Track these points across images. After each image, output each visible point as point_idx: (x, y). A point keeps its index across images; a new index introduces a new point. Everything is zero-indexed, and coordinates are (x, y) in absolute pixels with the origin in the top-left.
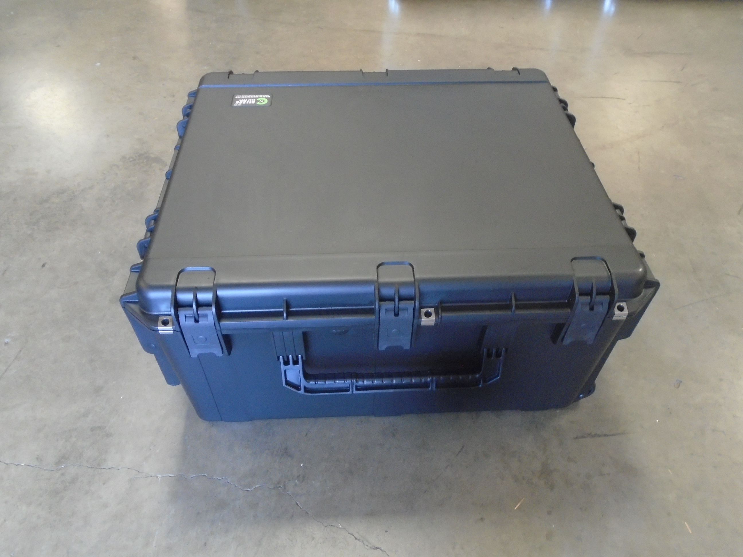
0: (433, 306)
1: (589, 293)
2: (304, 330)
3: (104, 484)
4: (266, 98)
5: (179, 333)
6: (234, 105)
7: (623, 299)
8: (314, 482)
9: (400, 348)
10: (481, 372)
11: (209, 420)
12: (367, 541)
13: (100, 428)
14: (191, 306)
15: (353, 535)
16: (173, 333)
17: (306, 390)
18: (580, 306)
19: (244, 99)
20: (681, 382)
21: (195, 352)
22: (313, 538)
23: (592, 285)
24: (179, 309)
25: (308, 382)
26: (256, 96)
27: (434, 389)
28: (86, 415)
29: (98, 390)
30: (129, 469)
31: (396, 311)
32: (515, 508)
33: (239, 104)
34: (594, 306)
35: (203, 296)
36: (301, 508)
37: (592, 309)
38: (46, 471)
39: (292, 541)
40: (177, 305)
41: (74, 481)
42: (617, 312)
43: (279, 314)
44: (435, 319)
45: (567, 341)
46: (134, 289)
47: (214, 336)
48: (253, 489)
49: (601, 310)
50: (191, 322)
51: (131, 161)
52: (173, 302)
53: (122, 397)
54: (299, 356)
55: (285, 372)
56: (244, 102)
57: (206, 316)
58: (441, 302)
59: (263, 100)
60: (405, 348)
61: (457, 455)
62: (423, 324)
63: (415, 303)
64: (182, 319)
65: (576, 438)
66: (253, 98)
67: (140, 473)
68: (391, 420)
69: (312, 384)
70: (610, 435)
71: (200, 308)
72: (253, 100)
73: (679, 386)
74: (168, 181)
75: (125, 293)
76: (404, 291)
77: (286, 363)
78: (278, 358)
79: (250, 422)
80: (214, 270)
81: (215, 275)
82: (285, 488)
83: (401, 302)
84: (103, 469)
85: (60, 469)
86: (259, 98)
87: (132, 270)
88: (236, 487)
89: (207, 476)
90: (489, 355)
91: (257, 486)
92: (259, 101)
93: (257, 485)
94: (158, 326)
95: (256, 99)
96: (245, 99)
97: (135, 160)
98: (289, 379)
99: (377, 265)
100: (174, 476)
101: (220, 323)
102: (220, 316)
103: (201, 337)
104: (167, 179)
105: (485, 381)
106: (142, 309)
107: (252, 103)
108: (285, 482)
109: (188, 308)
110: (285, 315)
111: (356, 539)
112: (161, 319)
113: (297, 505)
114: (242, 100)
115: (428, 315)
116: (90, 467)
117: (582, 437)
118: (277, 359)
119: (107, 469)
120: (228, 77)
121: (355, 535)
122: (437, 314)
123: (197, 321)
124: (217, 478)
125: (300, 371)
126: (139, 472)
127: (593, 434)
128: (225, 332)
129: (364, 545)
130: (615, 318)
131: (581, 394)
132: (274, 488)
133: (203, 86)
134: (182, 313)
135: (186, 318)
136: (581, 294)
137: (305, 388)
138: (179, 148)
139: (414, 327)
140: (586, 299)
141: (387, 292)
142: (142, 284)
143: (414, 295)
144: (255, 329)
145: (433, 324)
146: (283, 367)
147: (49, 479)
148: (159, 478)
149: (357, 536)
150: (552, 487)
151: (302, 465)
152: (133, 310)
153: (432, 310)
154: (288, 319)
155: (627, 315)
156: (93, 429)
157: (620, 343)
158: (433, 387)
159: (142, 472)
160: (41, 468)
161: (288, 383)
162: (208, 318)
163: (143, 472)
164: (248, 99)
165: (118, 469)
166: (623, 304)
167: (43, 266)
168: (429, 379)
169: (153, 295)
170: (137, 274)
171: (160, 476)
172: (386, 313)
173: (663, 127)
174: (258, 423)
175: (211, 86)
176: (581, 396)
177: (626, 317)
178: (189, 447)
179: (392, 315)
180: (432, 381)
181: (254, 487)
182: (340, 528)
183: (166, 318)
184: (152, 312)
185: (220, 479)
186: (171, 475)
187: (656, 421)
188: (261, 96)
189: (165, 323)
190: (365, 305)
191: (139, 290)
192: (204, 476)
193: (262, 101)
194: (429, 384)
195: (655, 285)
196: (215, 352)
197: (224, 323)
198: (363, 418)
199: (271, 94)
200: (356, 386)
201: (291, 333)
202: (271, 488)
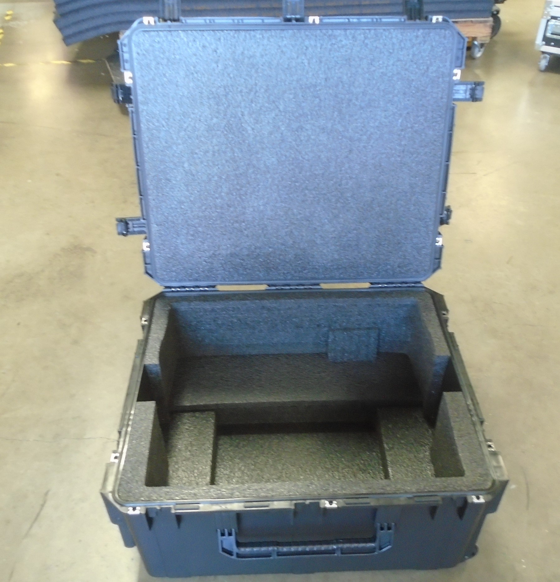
2: (237, 513)
17: (238, 556)
25: (240, 549)
54: (233, 529)
55: (222, 541)
69: (243, 550)
77: (223, 535)
90: (382, 529)
98: (224, 546)
115: (331, 503)
118: (216, 532)
125: (233, 540)
137: (237, 554)
146: (220, 538)
158: (338, 554)
161: (224, 550)
168: (335, 547)
180: (338, 548)
194: (336, 551)
200: (277, 553)
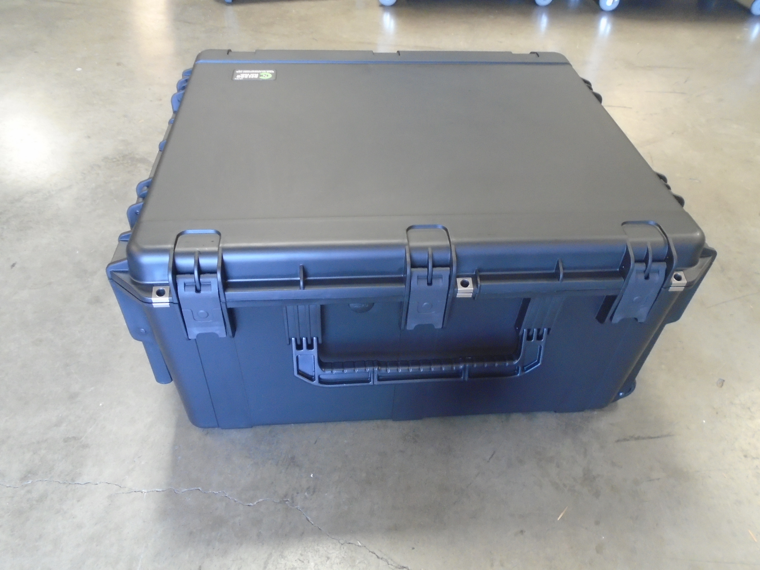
0: (470, 275)
1: (645, 260)
2: (323, 303)
3: (78, 501)
4: (269, 73)
5: (177, 306)
6: (235, 79)
7: (680, 268)
8: (326, 494)
9: (431, 326)
10: (519, 359)
11: (204, 427)
12: (392, 560)
13: (74, 438)
14: (192, 273)
15: (375, 554)
16: (169, 306)
17: (321, 381)
18: (634, 274)
19: (245, 73)
20: (724, 381)
21: (194, 332)
22: (328, 558)
23: (648, 250)
24: (178, 276)
25: (324, 371)
26: (259, 71)
27: (467, 378)
28: (58, 424)
29: (73, 397)
30: (109, 484)
31: (429, 278)
32: (557, 519)
33: (240, 78)
34: (650, 275)
35: (206, 262)
36: (312, 524)
37: (647, 278)
38: (9, 488)
39: (303, 562)
40: (176, 271)
41: (41, 499)
42: (674, 281)
43: (295, 284)
44: (473, 289)
45: (617, 319)
46: (125, 256)
47: (217, 311)
48: (255, 503)
49: (657, 278)
50: (191, 292)
51: (114, 162)
52: (171, 266)
53: (101, 405)
54: (314, 338)
55: (297, 358)
56: (246, 76)
57: (209, 285)
58: (480, 270)
59: (267, 75)
60: (436, 327)
61: (488, 462)
62: (459, 295)
63: (451, 270)
64: (181, 288)
65: (618, 441)
66: (256, 73)
67: (122, 488)
68: (412, 424)
69: (329, 374)
70: (654, 438)
71: (202, 276)
72: (255, 74)
73: (722, 385)
74: (161, 153)
75: (113, 261)
76: (439, 256)
77: (299, 347)
78: (290, 340)
79: (249, 429)
80: (219, 233)
81: (220, 239)
82: (293, 502)
83: (435, 269)
84: (77, 485)
85: (26, 486)
86: (262, 73)
87: (121, 239)
88: (235, 501)
89: (201, 490)
90: (529, 338)
91: (261, 500)
92: (262, 76)
93: (261, 498)
94: (151, 297)
95: (259, 73)
96: (247, 73)
97: (118, 161)
98: (301, 368)
99: (407, 227)
100: (162, 491)
101: (226, 293)
102: (226, 285)
103: (202, 311)
104: (160, 150)
105: (523, 370)
106: (133, 279)
107: (255, 77)
108: (293, 495)
109: (189, 275)
110: (301, 283)
111: (378, 557)
112: (155, 289)
113: (308, 521)
114: (244, 74)
115: (465, 284)
116: (62, 482)
117: (625, 440)
118: (288, 342)
119: (82, 484)
120: (228, 54)
121: (376, 553)
122: (475, 283)
123: (198, 291)
124: (214, 493)
125: (314, 357)
126: (120, 487)
127: (636, 436)
128: (230, 306)
129: (389, 564)
130: (671, 289)
131: (621, 392)
132: (280, 502)
133: (201, 61)
134: (181, 280)
135: (185, 288)
136: (636, 261)
137: (319, 378)
138: (173, 123)
139: (448, 300)
140: (642, 266)
141: (419, 257)
142: (134, 248)
143: (449, 261)
144: (265, 301)
145: (470, 295)
146: (295, 353)
147: (13, 497)
148: (144, 494)
149: (379, 554)
150: (597, 494)
151: (312, 476)
152: (122, 280)
153: (470, 280)
154: (305, 289)
155: (685, 285)
156: (66, 440)
157: (669, 327)
158: (465, 377)
159: (124, 487)
160: (3, 485)
161: (299, 372)
162: (211, 287)
163: (126, 487)
164: (250, 74)
165: (96, 484)
166: (680, 274)
167: (13, 265)
168: (461, 367)
169: (146, 260)
170: (126, 243)
171: (146, 491)
172: (417, 282)
173: (673, 134)
174: (260, 430)
175: (208, 61)
176: (621, 394)
177: (684, 287)
178: (180, 457)
179: (424, 283)
180: (464, 368)
181: (257, 502)
182: (358, 546)
183: (161, 288)
184: (144, 281)
185: (217, 493)
186: (159, 490)
187: (703, 422)
188: (264, 71)
189: (160, 293)
190: (393, 273)
191: (131, 257)
192: (198, 490)
193: (265, 76)
194: (462, 372)
195: (711, 254)
196: (217, 332)
197: (231, 294)
198: (379, 422)
199: (276, 70)
200: (378, 377)
201: (307, 307)
202: (276, 503)
